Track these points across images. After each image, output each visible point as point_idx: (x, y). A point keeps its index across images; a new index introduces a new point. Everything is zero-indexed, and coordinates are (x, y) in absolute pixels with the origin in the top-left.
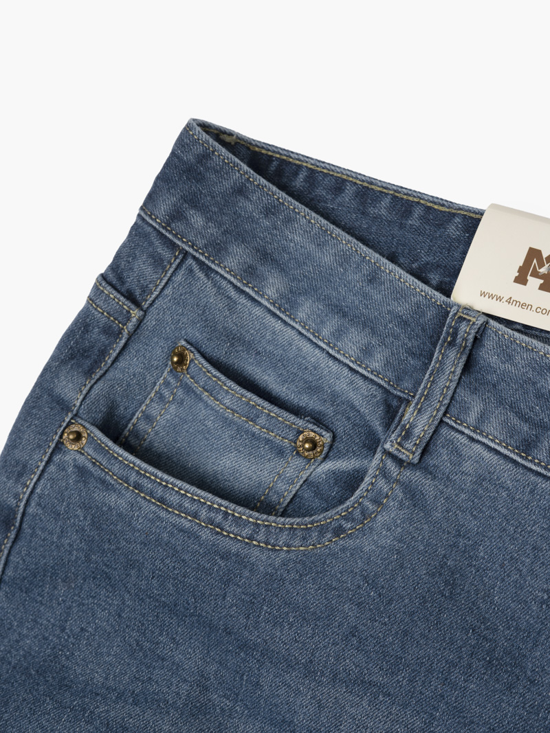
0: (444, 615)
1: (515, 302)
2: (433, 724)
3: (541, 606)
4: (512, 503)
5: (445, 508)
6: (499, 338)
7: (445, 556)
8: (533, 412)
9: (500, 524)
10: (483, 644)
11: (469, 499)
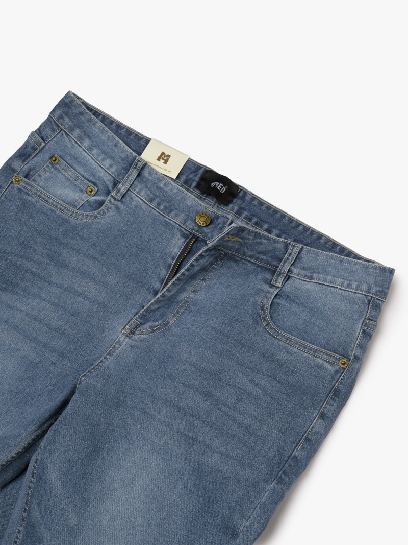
0: (120, 242)
2: (109, 270)
3: (146, 243)
4: (144, 215)
5: (125, 213)
7: (123, 226)
8: (155, 191)
9: (139, 220)
10: (129, 251)
11: (132, 212)
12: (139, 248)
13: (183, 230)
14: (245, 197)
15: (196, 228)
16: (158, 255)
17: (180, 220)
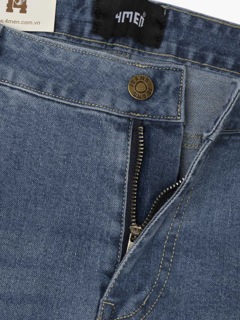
0: (17, 178)
1: (10, 21)
2: (22, 234)
3: (64, 163)
4: (39, 116)
5: (5, 125)
6: (13, 35)
7: (11, 149)
8: (39, 70)
9: (35, 127)
10: (40, 187)
11: (16, 118)
12: (54, 176)
13: (116, 118)
14: (179, 22)
15: (134, 107)
16: (94, 176)
17: (104, 104)
